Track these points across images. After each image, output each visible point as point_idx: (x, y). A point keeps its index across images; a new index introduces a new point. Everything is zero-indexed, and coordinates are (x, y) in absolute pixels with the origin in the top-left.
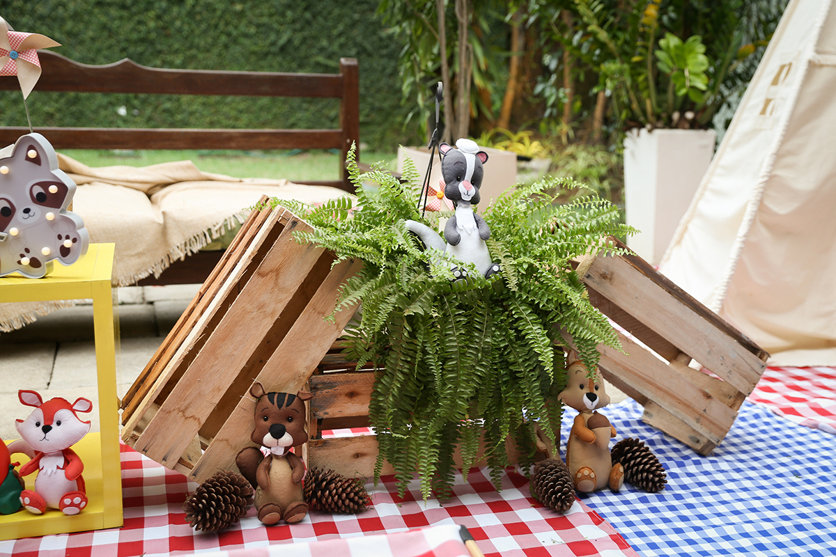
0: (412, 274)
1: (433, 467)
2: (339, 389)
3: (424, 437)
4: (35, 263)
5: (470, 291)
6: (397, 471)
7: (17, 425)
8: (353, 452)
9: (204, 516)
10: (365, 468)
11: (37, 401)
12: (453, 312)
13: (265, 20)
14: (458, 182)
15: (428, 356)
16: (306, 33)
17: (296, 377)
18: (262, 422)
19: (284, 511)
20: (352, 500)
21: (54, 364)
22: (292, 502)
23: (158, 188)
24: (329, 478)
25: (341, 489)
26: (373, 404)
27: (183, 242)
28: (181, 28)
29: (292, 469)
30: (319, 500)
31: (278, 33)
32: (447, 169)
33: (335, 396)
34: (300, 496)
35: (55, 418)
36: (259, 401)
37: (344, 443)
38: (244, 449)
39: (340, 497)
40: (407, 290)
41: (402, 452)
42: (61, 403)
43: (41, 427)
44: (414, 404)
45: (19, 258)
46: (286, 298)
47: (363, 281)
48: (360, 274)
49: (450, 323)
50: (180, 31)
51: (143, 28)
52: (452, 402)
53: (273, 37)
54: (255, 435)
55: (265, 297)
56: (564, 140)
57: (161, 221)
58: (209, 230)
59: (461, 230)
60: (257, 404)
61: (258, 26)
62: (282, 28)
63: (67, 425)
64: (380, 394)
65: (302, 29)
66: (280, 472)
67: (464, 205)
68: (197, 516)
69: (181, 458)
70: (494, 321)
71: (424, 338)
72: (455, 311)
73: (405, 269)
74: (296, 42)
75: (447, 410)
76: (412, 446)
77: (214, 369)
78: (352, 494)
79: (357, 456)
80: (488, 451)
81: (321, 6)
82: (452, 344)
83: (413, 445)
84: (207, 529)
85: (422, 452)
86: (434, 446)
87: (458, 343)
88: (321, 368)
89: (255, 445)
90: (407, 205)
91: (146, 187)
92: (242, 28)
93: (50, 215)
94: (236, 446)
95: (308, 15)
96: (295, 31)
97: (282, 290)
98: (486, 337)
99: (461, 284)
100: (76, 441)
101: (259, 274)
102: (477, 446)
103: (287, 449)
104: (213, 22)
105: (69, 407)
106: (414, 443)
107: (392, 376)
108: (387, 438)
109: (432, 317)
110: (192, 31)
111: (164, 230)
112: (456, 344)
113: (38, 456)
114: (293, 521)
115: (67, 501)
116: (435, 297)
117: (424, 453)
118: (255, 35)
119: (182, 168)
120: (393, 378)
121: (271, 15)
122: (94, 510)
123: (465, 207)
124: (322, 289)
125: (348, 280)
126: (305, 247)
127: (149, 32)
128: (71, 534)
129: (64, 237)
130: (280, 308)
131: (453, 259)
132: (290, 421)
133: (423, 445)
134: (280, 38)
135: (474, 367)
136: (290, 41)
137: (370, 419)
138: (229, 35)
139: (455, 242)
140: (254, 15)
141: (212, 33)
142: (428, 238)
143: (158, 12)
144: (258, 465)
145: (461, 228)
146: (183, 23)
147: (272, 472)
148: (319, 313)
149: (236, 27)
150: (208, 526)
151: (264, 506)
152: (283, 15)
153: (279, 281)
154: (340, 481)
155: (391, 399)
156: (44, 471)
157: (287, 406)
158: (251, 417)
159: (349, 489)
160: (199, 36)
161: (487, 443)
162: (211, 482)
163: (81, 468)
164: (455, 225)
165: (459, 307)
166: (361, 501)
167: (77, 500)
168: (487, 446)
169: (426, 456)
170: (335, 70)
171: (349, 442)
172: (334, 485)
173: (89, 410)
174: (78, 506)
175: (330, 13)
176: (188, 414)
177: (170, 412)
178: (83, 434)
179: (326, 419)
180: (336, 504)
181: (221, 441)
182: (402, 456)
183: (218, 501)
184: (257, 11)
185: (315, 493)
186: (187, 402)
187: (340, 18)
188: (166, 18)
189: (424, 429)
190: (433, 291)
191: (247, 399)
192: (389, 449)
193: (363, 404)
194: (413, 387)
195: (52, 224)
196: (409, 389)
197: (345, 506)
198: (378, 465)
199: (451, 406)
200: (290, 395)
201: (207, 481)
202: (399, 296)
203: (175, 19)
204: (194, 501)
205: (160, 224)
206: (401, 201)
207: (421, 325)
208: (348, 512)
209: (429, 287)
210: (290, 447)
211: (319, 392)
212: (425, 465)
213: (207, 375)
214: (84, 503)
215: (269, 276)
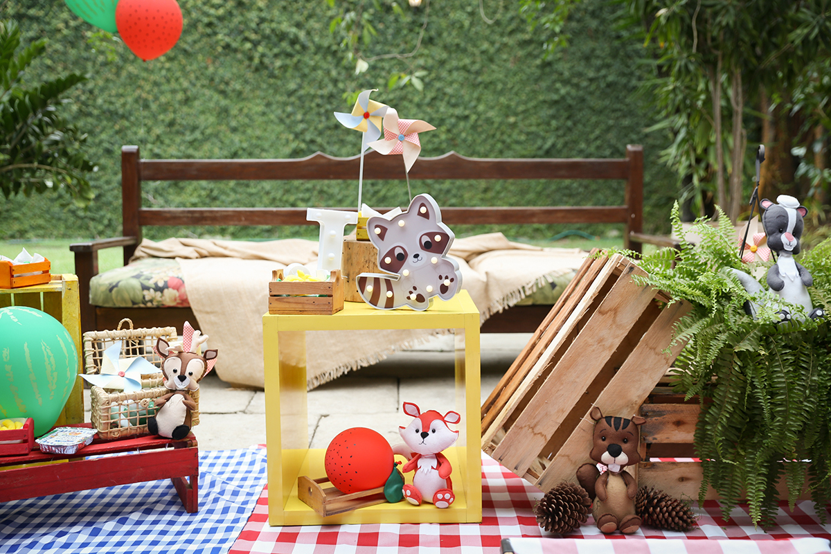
0: (737, 316)
1: (762, 493)
2: (667, 417)
3: (751, 465)
4: (420, 299)
5: (794, 332)
6: (721, 496)
7: (400, 431)
8: (678, 476)
9: (553, 519)
10: (689, 491)
11: (417, 413)
12: (779, 351)
13: (533, 129)
14: (780, 234)
15: (756, 390)
16: (567, 138)
17: (629, 405)
18: (600, 442)
19: (620, 522)
20: (681, 518)
21: (398, 394)
22: (626, 514)
23: (474, 255)
24: (660, 496)
25: (671, 507)
26: (698, 433)
27: (502, 297)
28: (465, 138)
29: (627, 485)
30: (650, 515)
31: (544, 139)
32: (769, 222)
33: (663, 423)
34: (633, 510)
35: (431, 427)
36: (597, 423)
37: (671, 466)
38: (584, 465)
39: (670, 515)
40: (736, 329)
41: (726, 478)
42: (435, 415)
43: (420, 433)
44: (739, 434)
45: (409, 295)
46: (622, 334)
47: (694, 320)
48: (690, 314)
49: (777, 361)
50: (464, 141)
51: (436, 140)
52: (781, 434)
53: (539, 142)
54: (594, 453)
55: (604, 333)
56: (815, 221)
57: (484, 279)
58: (523, 288)
59: (784, 277)
60: (595, 426)
61: (528, 134)
62: (548, 135)
63: (441, 434)
64: (707, 423)
65: (564, 135)
66: (616, 486)
67: (786, 255)
68: (547, 519)
69: (529, 469)
70: (819, 361)
71: (753, 374)
72: (782, 350)
73: (730, 312)
74: (559, 146)
75: (776, 441)
76: (736, 474)
77: (559, 393)
78: (681, 513)
79: (682, 479)
80: (812, 484)
81: (581, 115)
82: (780, 380)
83: (738, 472)
84: (556, 530)
85: (749, 479)
86: (763, 475)
87: (787, 379)
88: (652, 398)
89: (592, 461)
90: (728, 256)
91: (465, 254)
92: (515, 136)
93: (435, 259)
94: (576, 462)
95: (569, 123)
96: (558, 137)
97: (619, 327)
98: (812, 375)
99: (787, 326)
100: (447, 447)
101: (600, 312)
102: (802, 478)
103: (622, 466)
104: (491, 132)
105: (442, 418)
106: (738, 471)
107: (720, 407)
108: (712, 465)
109: (760, 355)
110: (474, 141)
111: (486, 288)
112: (784, 380)
113: (416, 457)
114: (628, 531)
115: (440, 496)
116: (761, 337)
117: (752, 480)
118: (525, 141)
119: (495, 239)
120: (721, 409)
121: (538, 125)
122: (459, 506)
123: (787, 257)
124: (654, 327)
125: (681, 319)
126: (641, 290)
127: (441, 143)
128: (441, 524)
129: (444, 278)
130: (617, 342)
131: (783, 301)
132: (625, 442)
133: (750, 472)
134: (545, 143)
135: (801, 402)
136: (554, 145)
137: (695, 446)
138: (503, 142)
139: (778, 288)
140: (525, 125)
141: (491, 141)
142: (750, 285)
143: (449, 126)
144: (596, 480)
145: (784, 275)
146: (468, 134)
147: (609, 486)
148: (651, 349)
149: (510, 136)
150: (557, 527)
151: (603, 516)
152: (548, 124)
153: (617, 319)
154: (670, 500)
155: (720, 428)
156: (421, 469)
157: (623, 428)
158: (589, 437)
159: (678, 508)
160: (480, 144)
161: (811, 477)
162: (557, 490)
163: (450, 471)
164: (777, 272)
165: (785, 347)
166: (689, 520)
167: (447, 496)
168: (811, 479)
169: (754, 483)
170: (622, 155)
171: (674, 466)
172: (664, 503)
173: (457, 422)
174: (447, 501)
175: (588, 120)
176: (536, 431)
177: (521, 428)
178: (453, 441)
179: (655, 444)
180: (666, 520)
181: (563, 456)
182: (726, 482)
183: (564, 507)
184: (527, 122)
185: (647, 509)
186: (536, 420)
187: (597, 124)
188: (455, 131)
189: (751, 458)
190: (759, 331)
191: (586, 420)
192: (714, 475)
193: (689, 432)
194: (739, 419)
195: (436, 266)
196: (734, 421)
197: (675, 523)
198: (703, 490)
199: (779, 437)
200: (625, 419)
201: (553, 489)
202: (730, 334)
203: (461, 132)
204: (544, 505)
205: (483, 282)
206: (723, 252)
207: (750, 361)
208: (677, 529)
209: (755, 328)
210: (624, 466)
211: (649, 419)
212: (754, 491)
213: (553, 398)
214: (452, 499)
215: (608, 314)
